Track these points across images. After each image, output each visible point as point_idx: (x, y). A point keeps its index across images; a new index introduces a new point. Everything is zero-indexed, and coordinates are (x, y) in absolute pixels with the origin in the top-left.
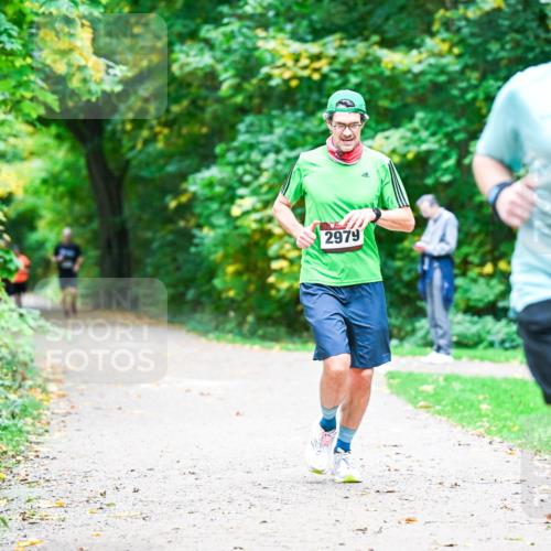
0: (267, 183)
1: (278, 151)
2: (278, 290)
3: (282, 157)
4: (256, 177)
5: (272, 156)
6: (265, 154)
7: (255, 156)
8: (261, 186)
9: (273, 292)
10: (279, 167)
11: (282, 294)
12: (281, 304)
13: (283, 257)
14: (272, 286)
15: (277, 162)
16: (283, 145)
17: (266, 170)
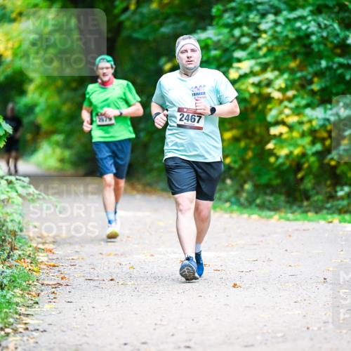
0: (265, 45)
1: (277, 12)
2: (277, 157)
3: (281, 19)
4: (255, 39)
5: (271, 17)
6: (263, 15)
7: (253, 17)
8: (259, 48)
9: (272, 159)
10: (279, 29)
11: (281, 161)
12: (280, 172)
13: (283, 123)
14: (271, 153)
15: (277, 23)
16: (282, 6)
17: (265, 32)
